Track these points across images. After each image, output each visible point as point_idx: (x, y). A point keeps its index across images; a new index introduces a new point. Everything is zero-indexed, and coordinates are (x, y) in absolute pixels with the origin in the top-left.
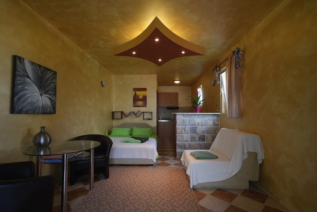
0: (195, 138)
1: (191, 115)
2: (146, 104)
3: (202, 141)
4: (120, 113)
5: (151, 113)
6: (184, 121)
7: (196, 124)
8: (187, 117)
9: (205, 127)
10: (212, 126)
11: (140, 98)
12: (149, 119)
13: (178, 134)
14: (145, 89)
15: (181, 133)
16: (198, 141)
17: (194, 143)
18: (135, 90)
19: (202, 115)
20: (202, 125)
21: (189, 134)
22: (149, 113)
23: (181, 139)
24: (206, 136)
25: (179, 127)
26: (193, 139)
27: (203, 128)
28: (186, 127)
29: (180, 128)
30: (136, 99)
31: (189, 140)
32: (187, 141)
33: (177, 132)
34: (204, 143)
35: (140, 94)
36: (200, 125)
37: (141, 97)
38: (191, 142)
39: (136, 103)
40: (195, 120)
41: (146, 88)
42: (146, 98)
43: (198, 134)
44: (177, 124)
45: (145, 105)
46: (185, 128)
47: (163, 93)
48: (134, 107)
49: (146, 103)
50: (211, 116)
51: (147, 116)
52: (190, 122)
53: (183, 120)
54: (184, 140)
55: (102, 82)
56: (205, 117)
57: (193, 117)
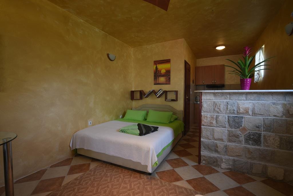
0: (237, 137)
1: (230, 94)
2: (170, 81)
3: (252, 144)
4: (139, 92)
5: (176, 92)
6: (215, 104)
7: (242, 110)
8: (223, 97)
9: (261, 118)
10: (282, 117)
11: (162, 73)
12: (173, 100)
13: (204, 125)
14: (168, 61)
15: (210, 124)
16: (243, 143)
17: (236, 146)
18: (156, 63)
19: (255, 95)
20: (254, 114)
21: (225, 127)
22: (174, 92)
23: (209, 135)
24: (264, 136)
25: (206, 115)
26: (232, 137)
27: (259, 120)
28: (219, 116)
29: (209, 116)
30: (157, 74)
31: (225, 138)
32: (222, 140)
33: (203, 123)
34: (259, 149)
35: (163, 68)
36: (250, 113)
37: (163, 71)
38: (230, 142)
39: (157, 79)
40: (238, 104)
41: (170, 60)
42: (170, 72)
43: (244, 129)
44: (203, 109)
45: (168, 82)
46: (217, 117)
47: (202, 67)
48: (155, 84)
49: (170, 79)
50: (280, 97)
51: (171, 96)
52: (229, 107)
53: (214, 102)
54: (216, 137)
55: (108, 55)
56: (262, 97)
57: (234, 97)
